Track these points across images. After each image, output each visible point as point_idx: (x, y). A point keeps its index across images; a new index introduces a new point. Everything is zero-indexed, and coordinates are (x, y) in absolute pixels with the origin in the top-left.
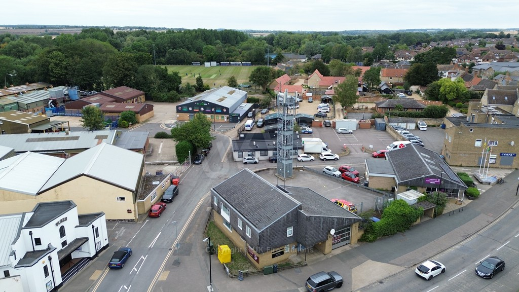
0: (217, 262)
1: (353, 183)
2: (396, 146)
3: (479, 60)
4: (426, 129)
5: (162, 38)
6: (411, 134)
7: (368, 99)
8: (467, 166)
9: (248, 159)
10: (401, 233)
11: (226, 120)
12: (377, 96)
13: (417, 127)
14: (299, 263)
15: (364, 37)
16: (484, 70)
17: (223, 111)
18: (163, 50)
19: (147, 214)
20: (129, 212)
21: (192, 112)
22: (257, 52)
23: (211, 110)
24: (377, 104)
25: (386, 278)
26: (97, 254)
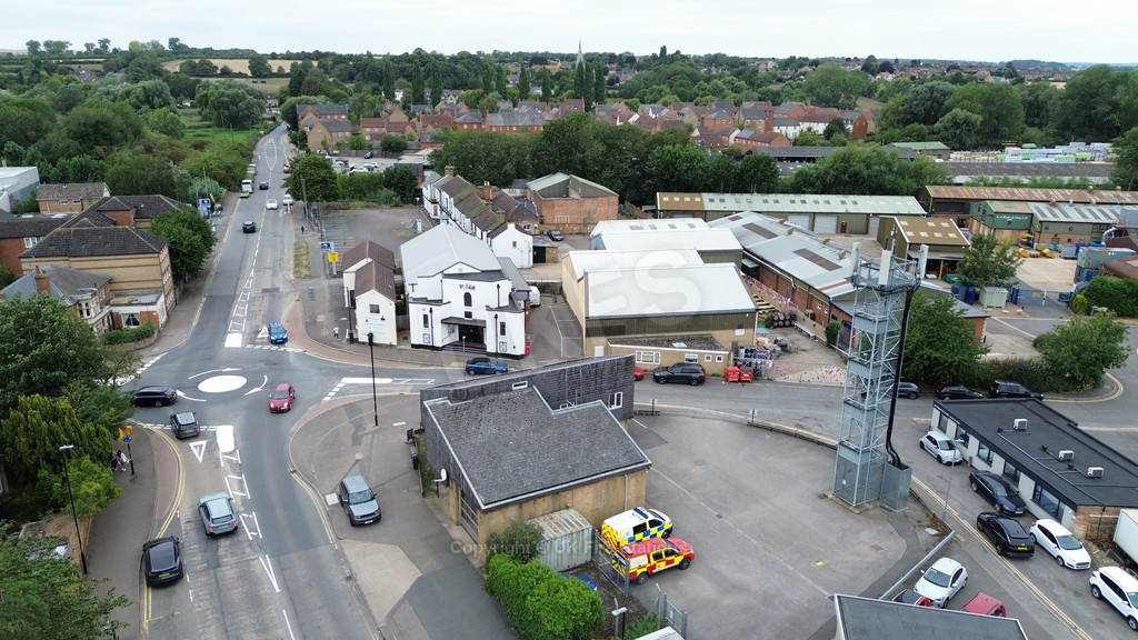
25: (358, 587)
26: (496, 355)
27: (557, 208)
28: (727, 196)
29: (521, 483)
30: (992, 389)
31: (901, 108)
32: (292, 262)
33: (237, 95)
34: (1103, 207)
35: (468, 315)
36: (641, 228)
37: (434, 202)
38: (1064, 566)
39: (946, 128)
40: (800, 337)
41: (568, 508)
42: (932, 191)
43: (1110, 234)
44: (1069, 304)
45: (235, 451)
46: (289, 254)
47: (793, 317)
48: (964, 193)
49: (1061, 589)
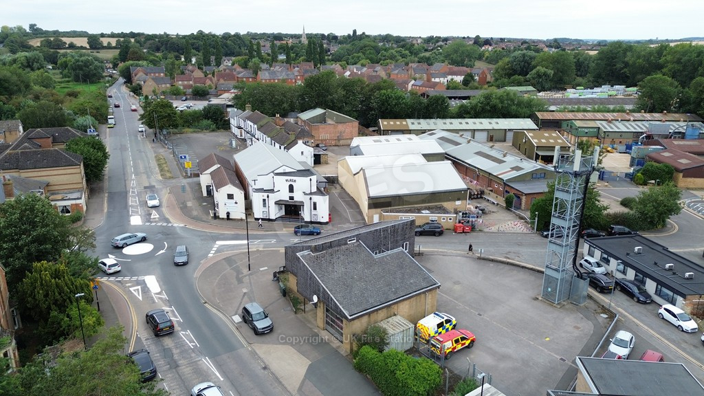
25: (273, 373)
26: (311, 222)
27: (321, 130)
28: (422, 121)
29: (368, 301)
30: (609, 230)
31: (507, 67)
32: (157, 169)
33: (88, 61)
34: (637, 122)
35: (291, 198)
36: (381, 141)
37: (239, 128)
38: (683, 331)
39: (534, 78)
40: (488, 204)
41: (395, 315)
42: (540, 115)
43: (643, 138)
44: (632, 179)
45: (161, 291)
46: (154, 164)
47: (482, 193)
48: (558, 116)
49: (686, 344)
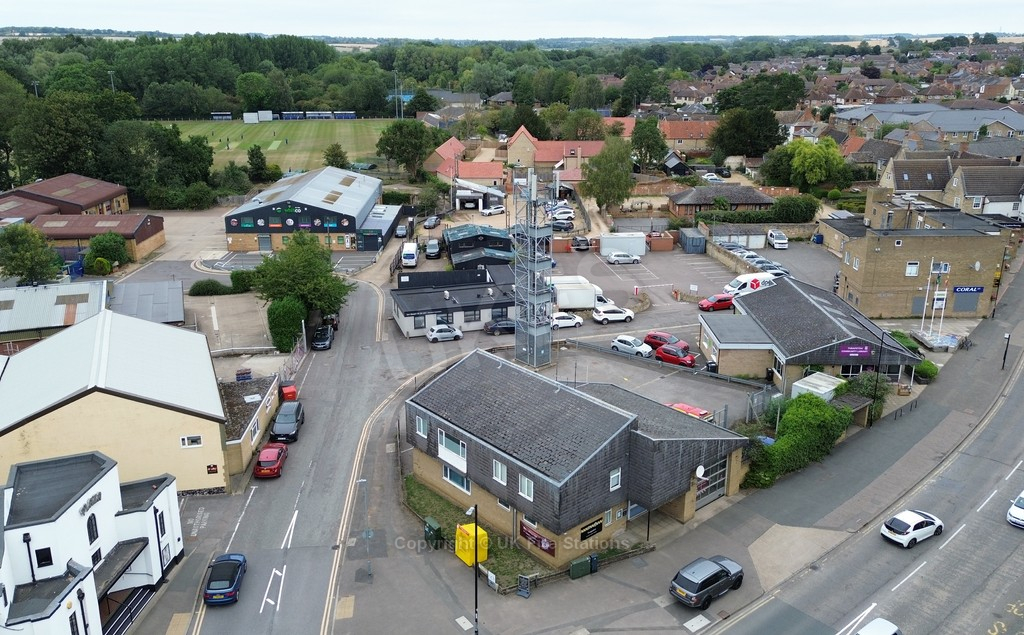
0: (455, 563)
1: (682, 368)
2: (745, 285)
3: (838, 100)
4: (786, 246)
5: (129, 56)
6: (762, 259)
7: (646, 188)
8: (892, 318)
9: (440, 331)
10: (818, 464)
11: (348, 245)
12: (665, 181)
13: (770, 245)
14: (635, 547)
15: (590, 54)
16: (858, 120)
17: (343, 224)
18: (134, 85)
19: (250, 473)
20: (212, 470)
21: (266, 229)
22: (368, 87)
23: (313, 224)
24: (673, 199)
